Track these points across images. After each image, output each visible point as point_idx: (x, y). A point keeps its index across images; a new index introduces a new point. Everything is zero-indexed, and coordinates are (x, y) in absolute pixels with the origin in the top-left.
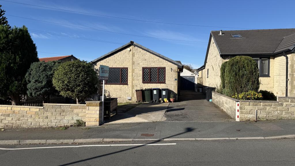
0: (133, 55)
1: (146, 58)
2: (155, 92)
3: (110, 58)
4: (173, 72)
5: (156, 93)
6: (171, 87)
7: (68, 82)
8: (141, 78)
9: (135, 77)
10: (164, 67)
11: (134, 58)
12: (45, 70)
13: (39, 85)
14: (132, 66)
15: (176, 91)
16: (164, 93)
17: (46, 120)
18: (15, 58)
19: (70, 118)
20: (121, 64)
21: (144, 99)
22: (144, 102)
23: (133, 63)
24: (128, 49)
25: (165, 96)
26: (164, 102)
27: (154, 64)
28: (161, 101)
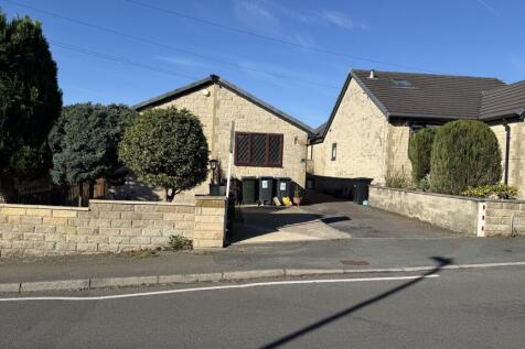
2: (265, 184)
4: (297, 144)
5: (266, 187)
6: (294, 175)
10: (280, 133)
11: (218, 111)
14: (214, 128)
15: (303, 185)
16: (283, 186)
22: (241, 204)
23: (216, 122)
24: (205, 91)
25: (285, 194)
26: (283, 204)
27: (260, 126)
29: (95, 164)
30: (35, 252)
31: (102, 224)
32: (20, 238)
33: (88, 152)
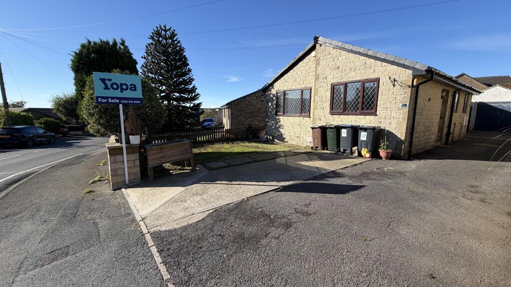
0: (318, 62)
1: (338, 64)
2: (344, 133)
3: (289, 74)
4: (397, 86)
5: (345, 136)
6: (390, 124)
8: (327, 104)
9: (318, 104)
10: (376, 77)
11: (319, 68)
14: (315, 84)
15: (401, 133)
16: (363, 136)
20: (302, 82)
23: (317, 78)
24: (313, 53)
25: (366, 144)
26: (360, 155)
27: (353, 74)
28: (354, 153)
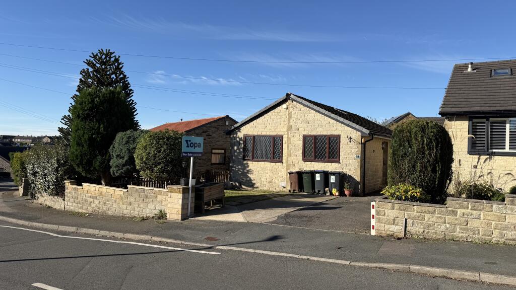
0: (290, 116)
1: (308, 120)
2: (318, 177)
5: (319, 179)
6: (350, 170)
7: (147, 159)
8: (300, 153)
9: (292, 151)
10: (337, 134)
11: (291, 120)
12: (127, 142)
13: (121, 161)
14: (288, 133)
15: (357, 176)
16: (333, 179)
17: (129, 207)
18: (99, 128)
19: (153, 207)
20: (273, 130)
21: (301, 187)
22: (301, 192)
23: (290, 128)
24: (284, 106)
25: (335, 185)
27: (321, 129)
28: (327, 192)
29: (124, 166)
30: (110, 213)
31: (132, 199)
32: (105, 204)
33: (120, 158)
